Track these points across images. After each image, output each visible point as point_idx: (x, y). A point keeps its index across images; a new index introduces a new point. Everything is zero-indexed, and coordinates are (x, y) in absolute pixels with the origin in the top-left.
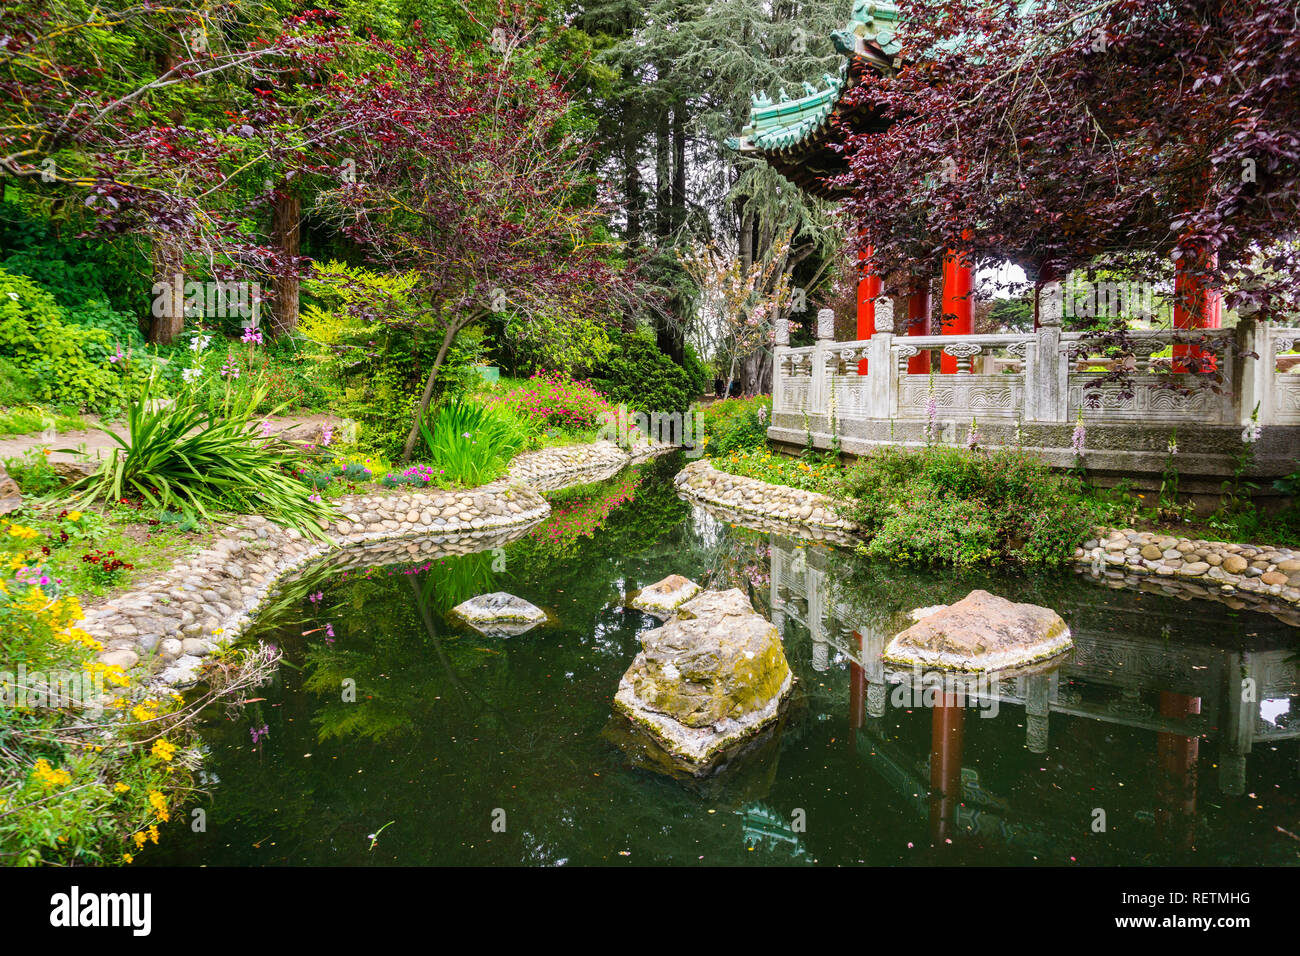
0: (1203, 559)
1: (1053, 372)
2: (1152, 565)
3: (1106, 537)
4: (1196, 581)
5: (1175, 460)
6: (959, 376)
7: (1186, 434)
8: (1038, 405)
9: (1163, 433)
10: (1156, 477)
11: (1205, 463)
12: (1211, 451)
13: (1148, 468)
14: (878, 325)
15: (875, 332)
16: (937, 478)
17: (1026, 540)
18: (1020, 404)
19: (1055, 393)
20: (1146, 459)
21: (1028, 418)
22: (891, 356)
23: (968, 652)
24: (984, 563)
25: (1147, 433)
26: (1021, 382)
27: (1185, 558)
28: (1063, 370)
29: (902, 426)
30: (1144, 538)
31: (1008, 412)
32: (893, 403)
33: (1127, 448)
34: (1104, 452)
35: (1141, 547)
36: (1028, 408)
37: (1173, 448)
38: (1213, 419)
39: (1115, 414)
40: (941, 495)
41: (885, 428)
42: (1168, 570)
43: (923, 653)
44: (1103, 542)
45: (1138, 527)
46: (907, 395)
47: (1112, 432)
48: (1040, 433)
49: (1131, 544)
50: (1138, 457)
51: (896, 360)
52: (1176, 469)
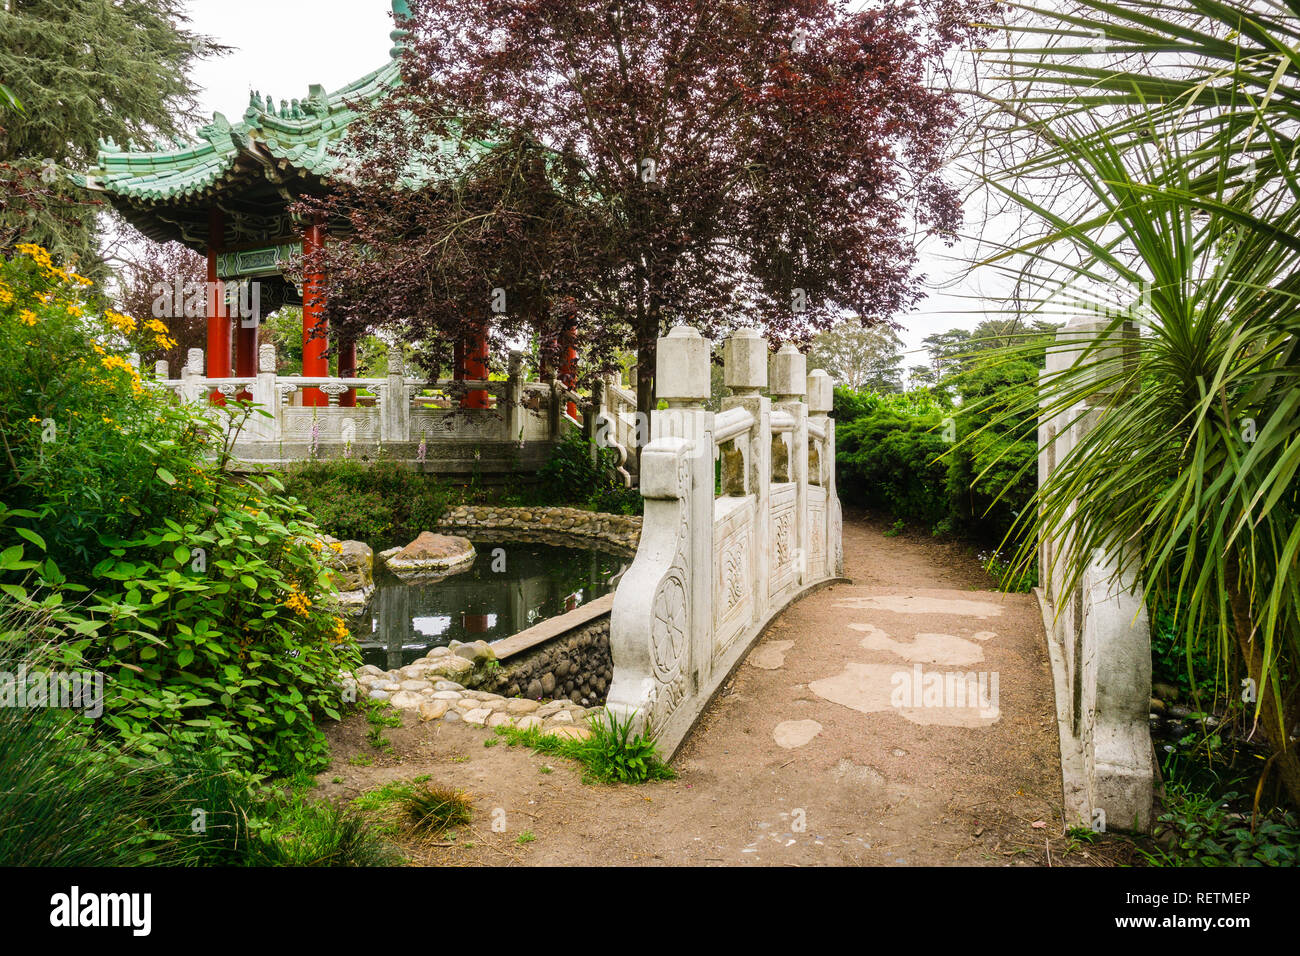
0: (509, 516)
1: (399, 406)
2: (483, 523)
3: (454, 510)
4: (508, 529)
5: (477, 463)
6: (332, 408)
7: (483, 446)
8: (389, 430)
9: (471, 447)
10: (466, 476)
11: (495, 465)
12: (496, 458)
13: (461, 470)
14: (263, 367)
15: (260, 372)
16: (343, 480)
17: (408, 517)
18: (377, 429)
19: (401, 421)
20: (460, 464)
21: (383, 439)
22: (276, 392)
23: (441, 557)
24: (386, 533)
25: (460, 447)
26: (377, 413)
27: (500, 517)
28: (406, 405)
29: (287, 447)
30: (475, 509)
31: (369, 435)
32: (278, 428)
33: (449, 457)
34: (435, 460)
35: (475, 514)
36: (383, 432)
37: (478, 456)
38: (497, 438)
39: (439, 435)
40: (349, 491)
41: (271, 448)
42: (493, 525)
43: (416, 562)
44: (453, 514)
45: (469, 504)
46: (289, 422)
47: (439, 447)
48: (393, 449)
49: (469, 513)
50: (455, 463)
51: (280, 395)
52: (480, 470)
